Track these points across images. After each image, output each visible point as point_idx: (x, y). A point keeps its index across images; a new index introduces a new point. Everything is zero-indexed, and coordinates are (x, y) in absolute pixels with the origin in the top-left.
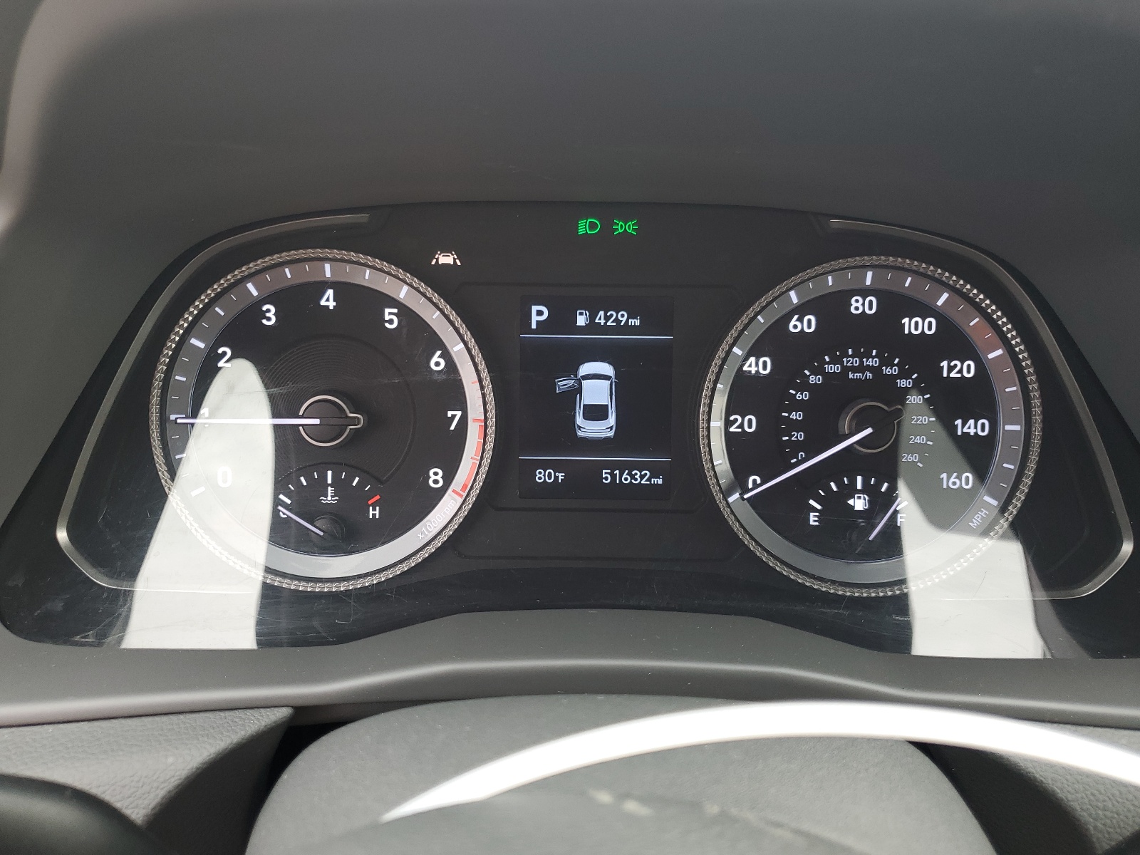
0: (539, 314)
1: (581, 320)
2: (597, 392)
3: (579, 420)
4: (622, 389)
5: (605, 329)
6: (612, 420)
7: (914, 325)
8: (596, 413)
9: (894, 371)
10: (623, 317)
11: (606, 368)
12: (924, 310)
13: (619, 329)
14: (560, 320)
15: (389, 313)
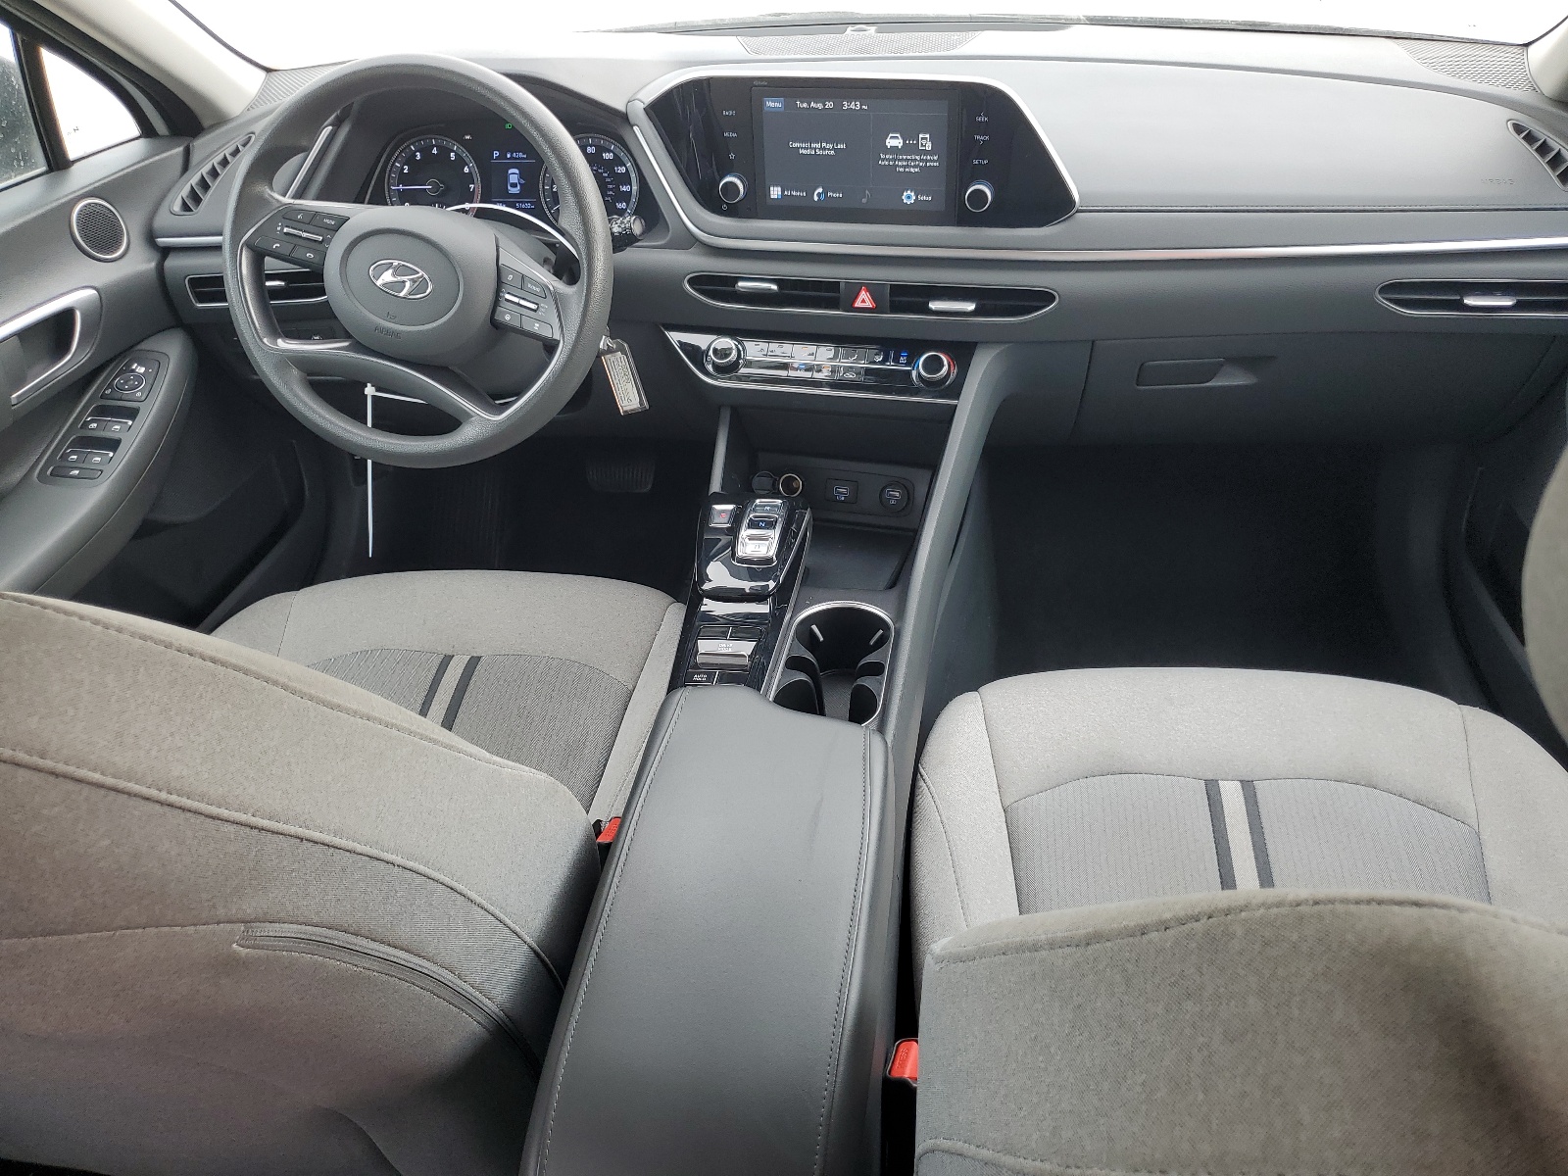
0: (496, 154)
1: (509, 156)
2: (513, 179)
3: (509, 188)
4: (521, 176)
5: (516, 159)
6: (519, 187)
7: (607, 156)
8: (514, 185)
9: (606, 175)
10: (521, 155)
11: (517, 171)
12: (609, 151)
13: (519, 159)
14: (503, 156)
15: (452, 154)
